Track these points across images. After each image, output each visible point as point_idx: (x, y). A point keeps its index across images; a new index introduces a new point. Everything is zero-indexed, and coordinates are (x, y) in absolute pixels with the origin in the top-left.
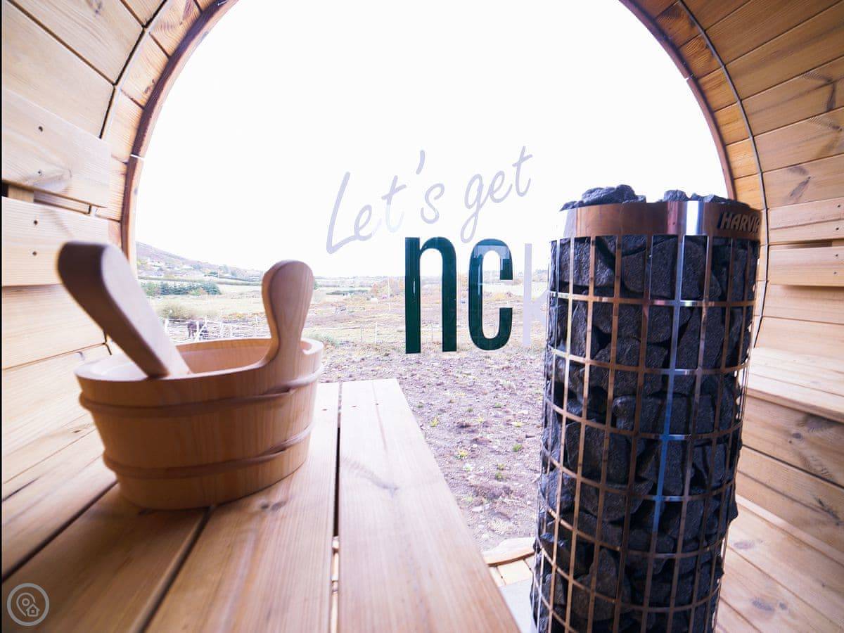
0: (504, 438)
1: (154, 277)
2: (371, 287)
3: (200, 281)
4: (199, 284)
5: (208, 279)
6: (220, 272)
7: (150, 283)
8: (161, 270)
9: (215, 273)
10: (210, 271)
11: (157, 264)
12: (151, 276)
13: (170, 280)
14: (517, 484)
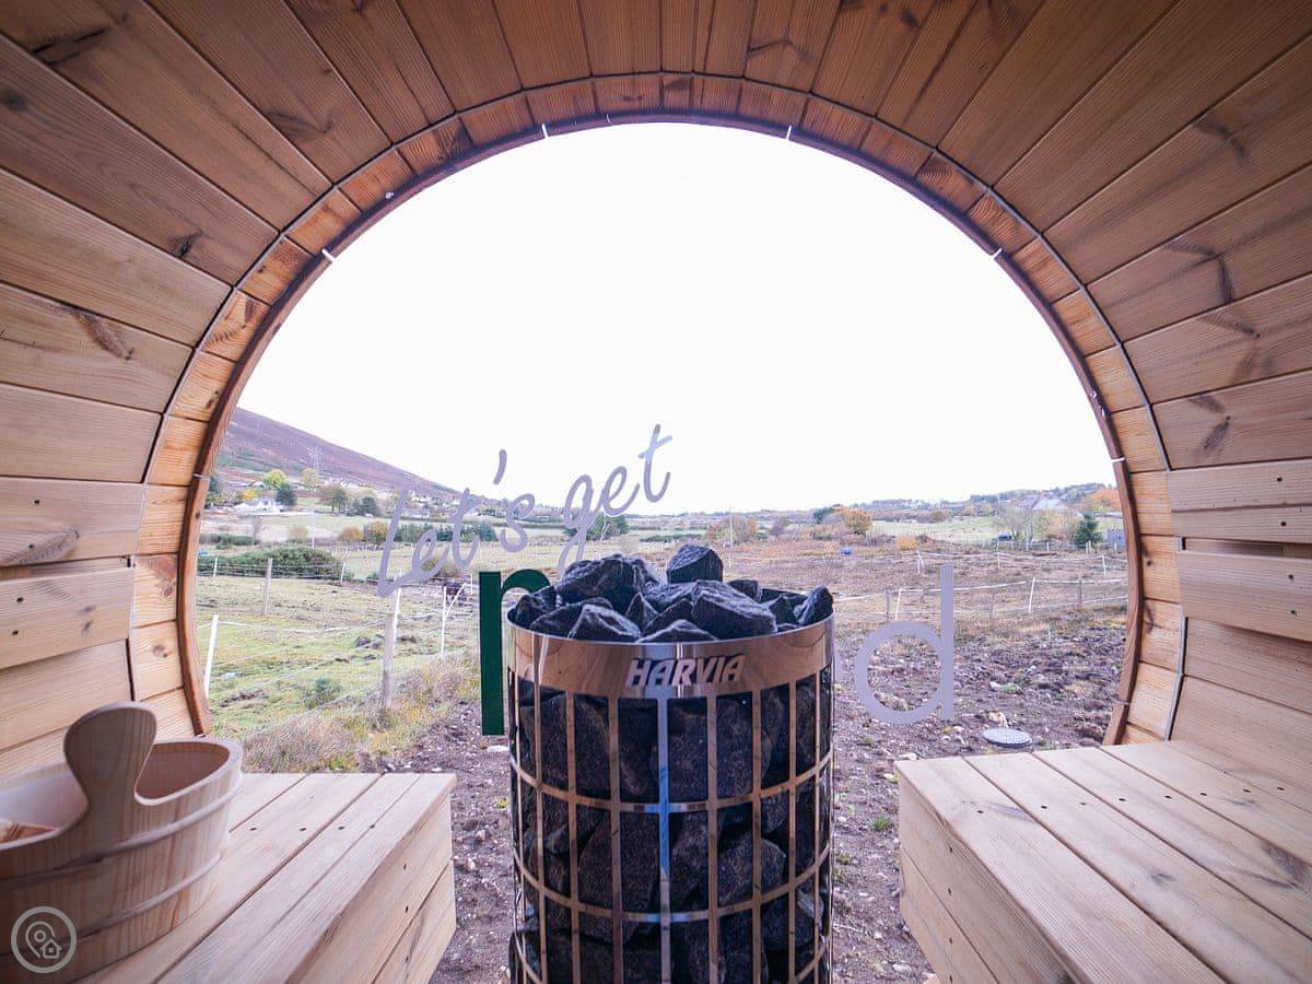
0: (865, 803)
1: (418, 516)
2: (705, 529)
3: (471, 522)
4: (470, 526)
5: (482, 518)
6: (498, 510)
7: (412, 526)
8: (427, 507)
9: (491, 511)
10: (485, 508)
11: (423, 500)
12: (415, 516)
13: (436, 521)
14: (865, 895)
